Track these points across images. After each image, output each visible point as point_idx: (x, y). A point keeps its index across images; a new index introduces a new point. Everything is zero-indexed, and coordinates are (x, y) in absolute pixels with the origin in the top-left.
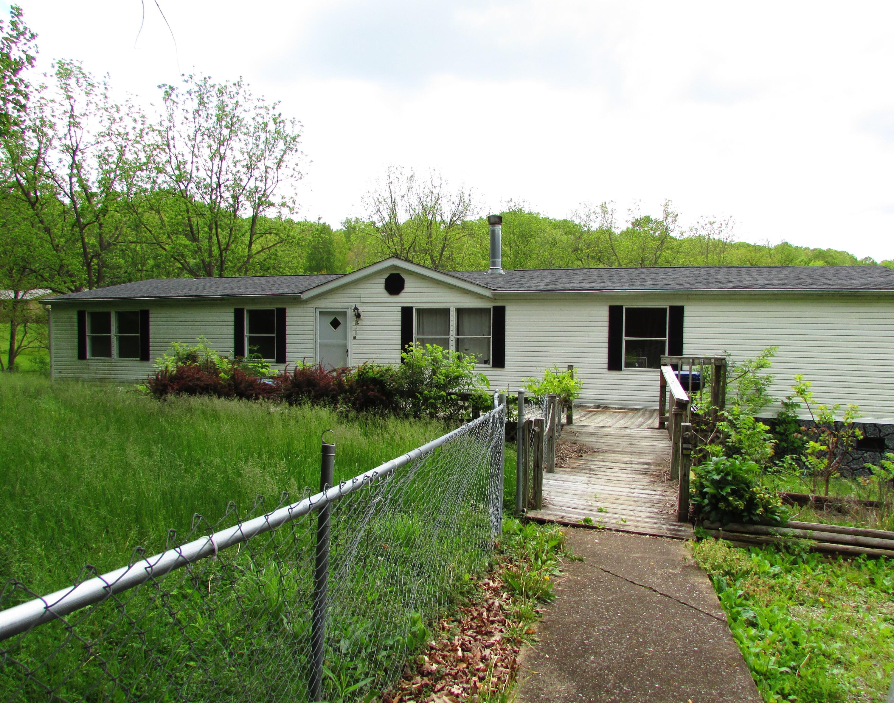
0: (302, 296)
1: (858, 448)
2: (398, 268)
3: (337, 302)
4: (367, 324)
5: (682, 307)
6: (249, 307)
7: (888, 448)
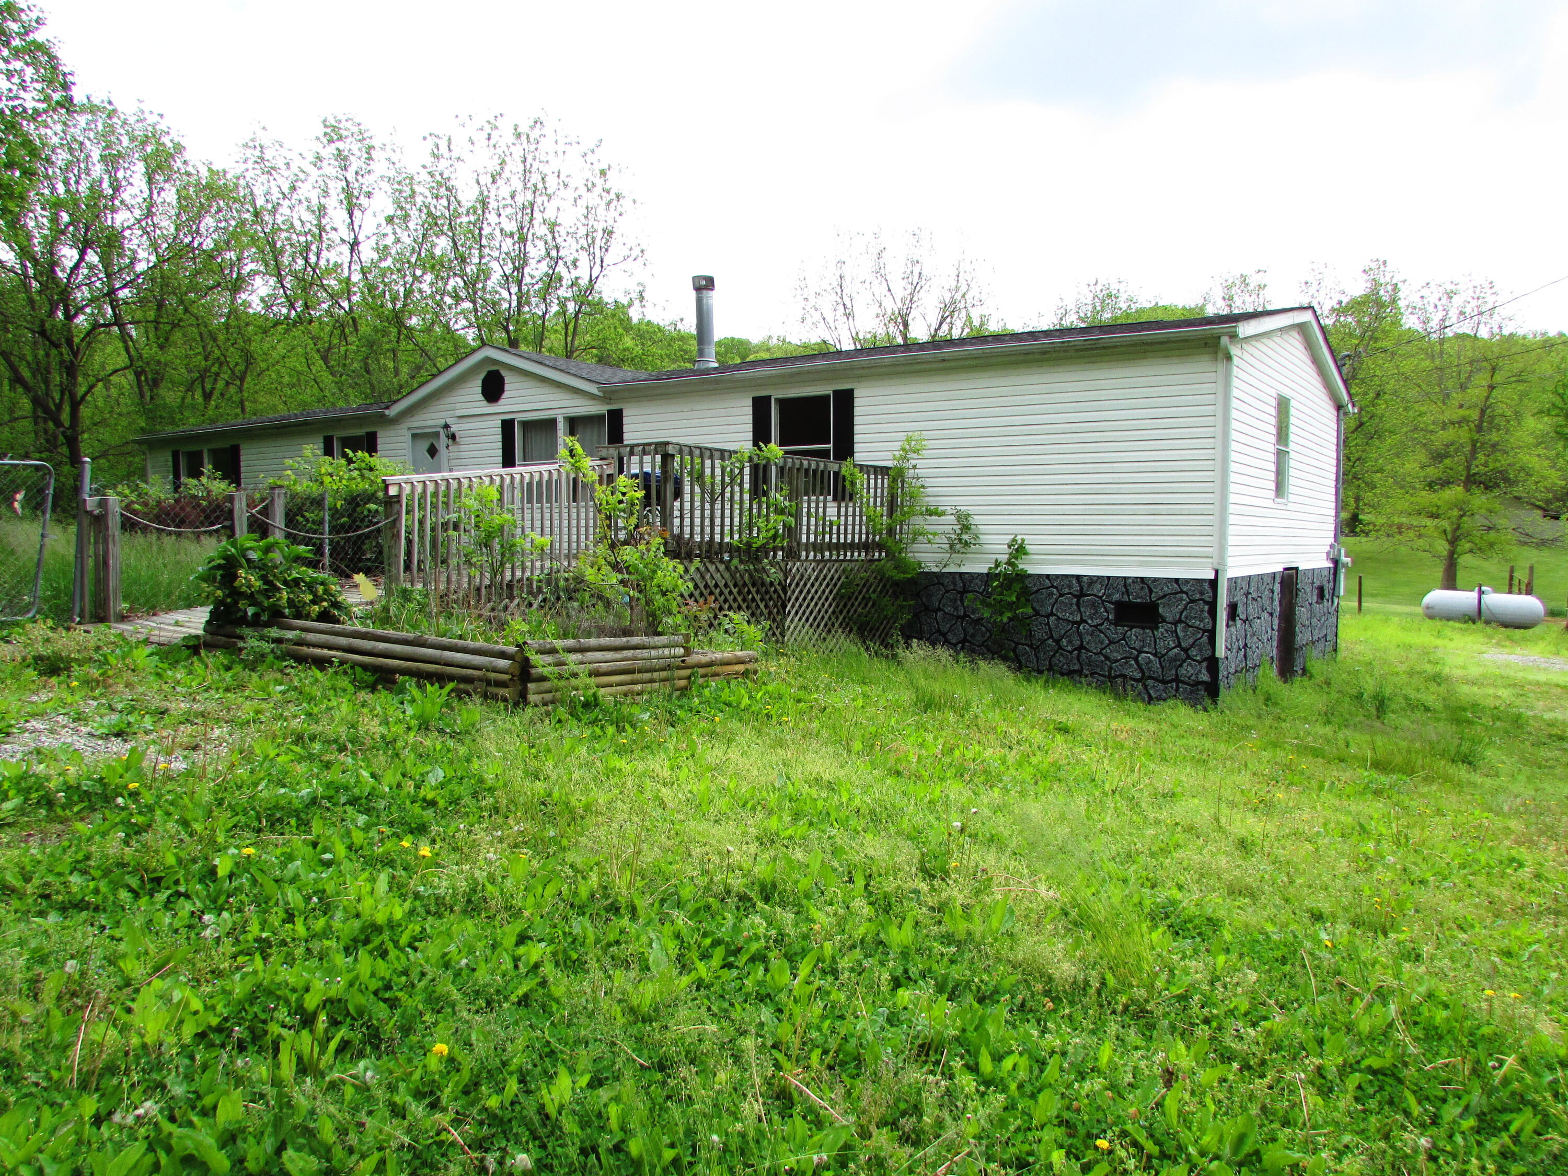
0: (387, 412)
1: (1117, 622)
2: (495, 362)
3: (430, 419)
4: (464, 449)
5: (851, 392)
6: (338, 434)
7: (1164, 621)
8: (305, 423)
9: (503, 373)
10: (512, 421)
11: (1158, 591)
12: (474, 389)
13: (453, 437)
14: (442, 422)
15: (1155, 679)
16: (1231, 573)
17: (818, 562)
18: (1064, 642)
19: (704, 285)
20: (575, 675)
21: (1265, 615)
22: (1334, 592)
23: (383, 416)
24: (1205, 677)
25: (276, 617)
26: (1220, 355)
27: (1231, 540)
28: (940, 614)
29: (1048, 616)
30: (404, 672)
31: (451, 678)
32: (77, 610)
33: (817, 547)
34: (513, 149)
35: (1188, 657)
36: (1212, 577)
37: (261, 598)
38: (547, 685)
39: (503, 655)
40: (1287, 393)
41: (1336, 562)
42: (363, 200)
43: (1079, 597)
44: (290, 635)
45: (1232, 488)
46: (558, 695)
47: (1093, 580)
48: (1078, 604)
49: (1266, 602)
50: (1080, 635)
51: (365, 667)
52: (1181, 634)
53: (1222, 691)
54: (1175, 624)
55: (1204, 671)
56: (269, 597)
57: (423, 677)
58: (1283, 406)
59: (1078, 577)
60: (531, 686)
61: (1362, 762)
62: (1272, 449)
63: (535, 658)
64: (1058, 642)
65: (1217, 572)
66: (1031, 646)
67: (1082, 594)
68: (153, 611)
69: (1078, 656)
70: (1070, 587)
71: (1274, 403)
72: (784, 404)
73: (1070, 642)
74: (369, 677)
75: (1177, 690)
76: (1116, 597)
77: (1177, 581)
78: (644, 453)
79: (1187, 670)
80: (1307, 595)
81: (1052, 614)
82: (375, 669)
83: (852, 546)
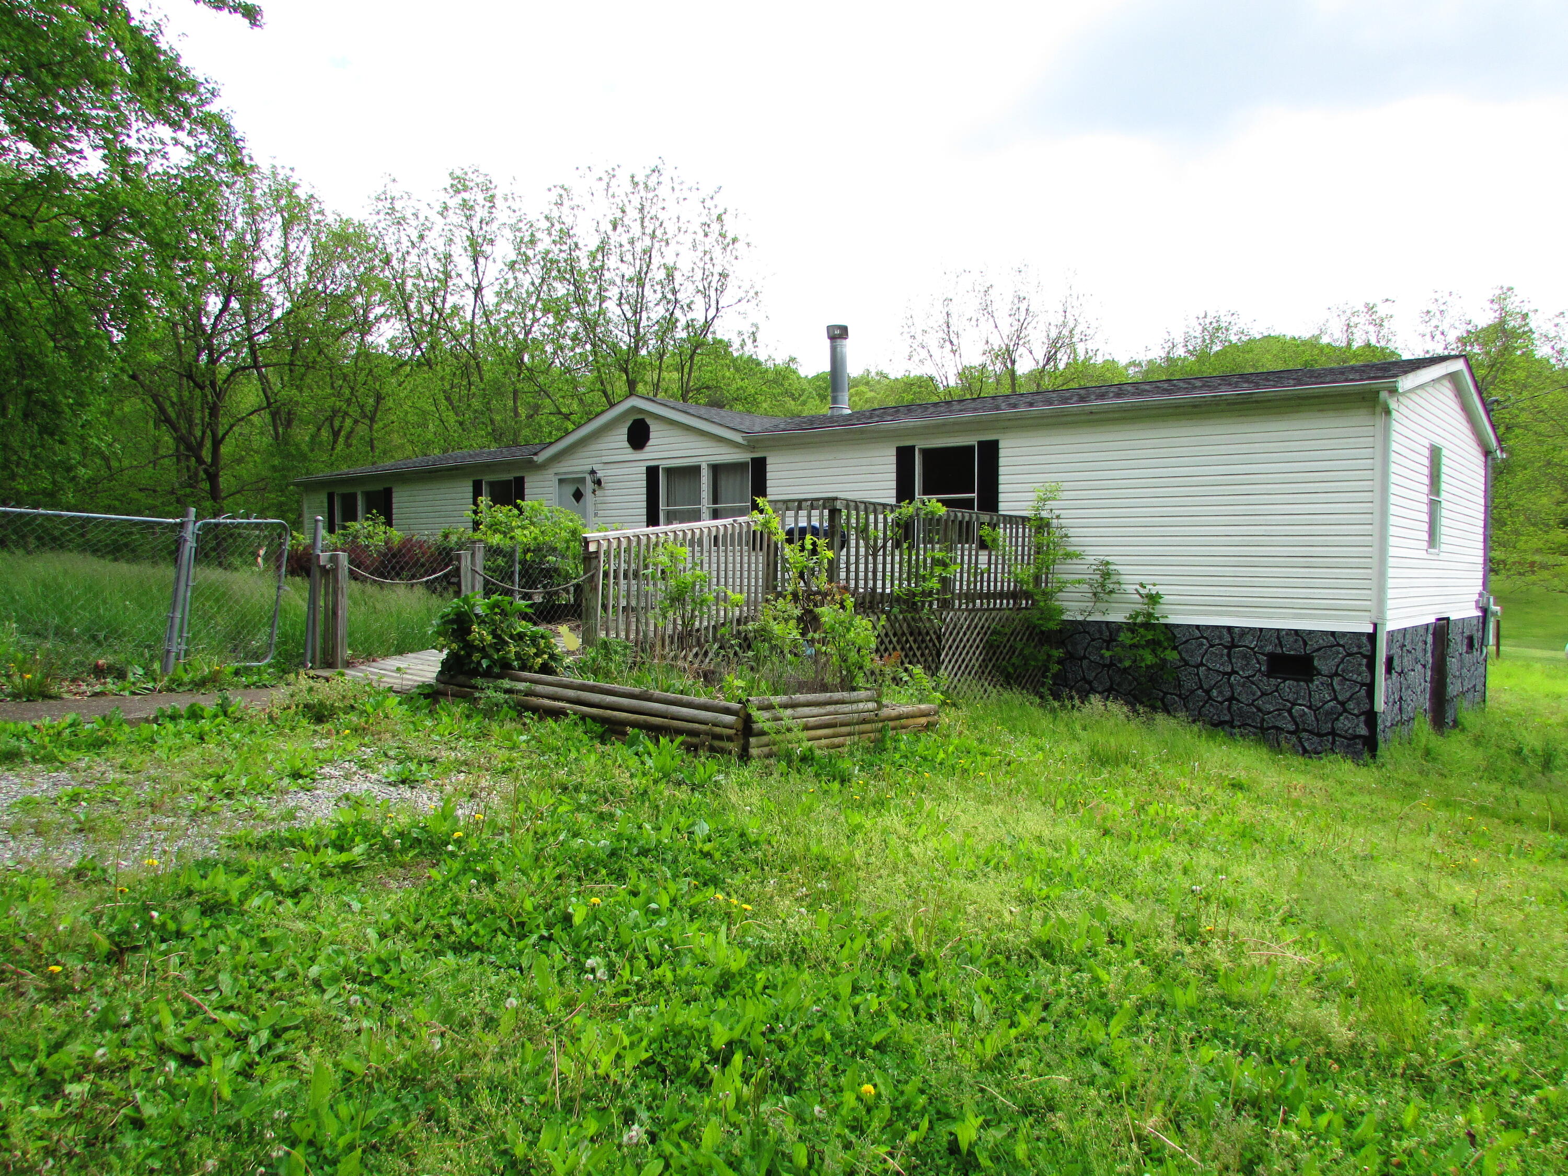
0: (536, 458)
1: (1270, 674)
2: (641, 411)
3: (577, 465)
4: (609, 494)
5: (996, 443)
6: (487, 478)
7: (1319, 673)
8: (456, 468)
9: (649, 421)
10: (657, 467)
11: (1312, 644)
12: (621, 436)
13: (598, 482)
14: (589, 468)
15: (1311, 732)
16: (1391, 626)
17: (970, 611)
18: (1214, 693)
19: (838, 334)
20: (789, 730)
21: (1419, 667)
22: (1483, 642)
23: (531, 462)
24: (1363, 731)
25: (505, 668)
26: (1379, 409)
27: (1390, 593)
28: (1085, 662)
29: (1197, 667)
30: (634, 725)
31: (679, 732)
32: (309, 656)
33: (969, 597)
34: (631, 197)
35: (1345, 710)
36: (1371, 631)
37: (491, 651)
38: (765, 739)
39: (727, 711)
40: (1438, 441)
41: (1485, 611)
42: (487, 248)
43: (1229, 648)
44: (521, 686)
45: (1392, 541)
46: (775, 748)
47: (1244, 631)
48: (1229, 655)
49: (1420, 654)
50: (1231, 686)
51: (594, 718)
52: (1337, 687)
53: (1381, 745)
54: (1331, 677)
55: (1362, 725)
56: (498, 651)
57: (655, 731)
58: (1435, 455)
59: (1229, 629)
60: (753, 740)
61: (1542, 824)
62: (1425, 499)
63: (756, 714)
64: (1208, 692)
65: (1375, 626)
66: (1180, 696)
67: (1233, 645)
68: (370, 658)
69: (1229, 708)
70: (1220, 638)
71: (1426, 453)
72: (926, 453)
73: (1220, 693)
74: (598, 728)
75: (1333, 743)
76: (1269, 649)
77: (1333, 634)
78: (812, 507)
79: (1344, 724)
80: (1457, 645)
81: (1202, 664)
82: (603, 721)
83: (1001, 595)
